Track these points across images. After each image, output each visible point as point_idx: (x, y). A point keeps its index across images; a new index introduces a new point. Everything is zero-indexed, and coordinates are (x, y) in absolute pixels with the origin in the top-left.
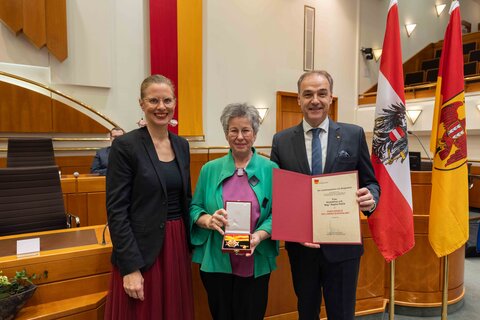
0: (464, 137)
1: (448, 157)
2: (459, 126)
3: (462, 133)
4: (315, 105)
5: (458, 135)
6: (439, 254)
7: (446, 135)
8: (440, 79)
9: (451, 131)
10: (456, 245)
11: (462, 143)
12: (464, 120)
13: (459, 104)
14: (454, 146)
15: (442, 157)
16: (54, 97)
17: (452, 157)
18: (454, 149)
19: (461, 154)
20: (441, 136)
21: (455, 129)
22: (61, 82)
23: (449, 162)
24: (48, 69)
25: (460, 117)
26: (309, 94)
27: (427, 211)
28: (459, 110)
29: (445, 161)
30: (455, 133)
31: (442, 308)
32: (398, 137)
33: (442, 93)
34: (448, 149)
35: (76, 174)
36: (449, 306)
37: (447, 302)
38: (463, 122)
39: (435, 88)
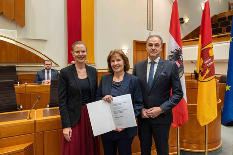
0: (213, 64)
1: (205, 75)
2: (210, 60)
3: (212, 63)
4: (154, 50)
5: (210, 64)
6: (202, 125)
7: (204, 64)
8: (200, 36)
9: (206, 62)
10: (210, 120)
11: (212, 68)
12: (213, 56)
13: (210, 48)
14: (208, 69)
15: (202, 75)
16: (19, 45)
17: (207, 75)
18: (208, 71)
19: (212, 73)
20: (201, 65)
21: (208, 61)
22: (22, 37)
23: (205, 78)
24: (16, 31)
25: (211, 55)
26: (151, 45)
27: (196, 102)
28: (210, 52)
29: (204, 77)
30: (208, 63)
31: (205, 152)
32: (179, 65)
33: (201, 43)
34: (205, 71)
35: (26, 83)
36: (208, 152)
37: (207, 150)
38: (212, 58)
39: (198, 40)
